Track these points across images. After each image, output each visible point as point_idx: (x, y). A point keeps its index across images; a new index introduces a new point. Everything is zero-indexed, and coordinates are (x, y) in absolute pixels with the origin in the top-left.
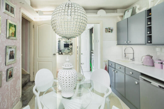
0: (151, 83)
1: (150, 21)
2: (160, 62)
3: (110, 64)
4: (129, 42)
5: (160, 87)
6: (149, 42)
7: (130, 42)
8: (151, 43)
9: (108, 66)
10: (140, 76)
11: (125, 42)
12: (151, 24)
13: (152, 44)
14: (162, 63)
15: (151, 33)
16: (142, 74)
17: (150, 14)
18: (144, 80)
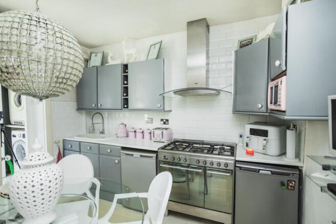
0: (132, 155)
1: (127, 80)
2: (133, 130)
3: (70, 146)
4: (99, 105)
5: (141, 156)
6: (126, 106)
7: (101, 105)
8: (127, 107)
9: (64, 149)
10: (122, 151)
11: (94, 105)
12: (127, 84)
13: (129, 109)
14: (135, 132)
15: (127, 95)
16: (124, 148)
17: (127, 71)
18: (126, 154)
